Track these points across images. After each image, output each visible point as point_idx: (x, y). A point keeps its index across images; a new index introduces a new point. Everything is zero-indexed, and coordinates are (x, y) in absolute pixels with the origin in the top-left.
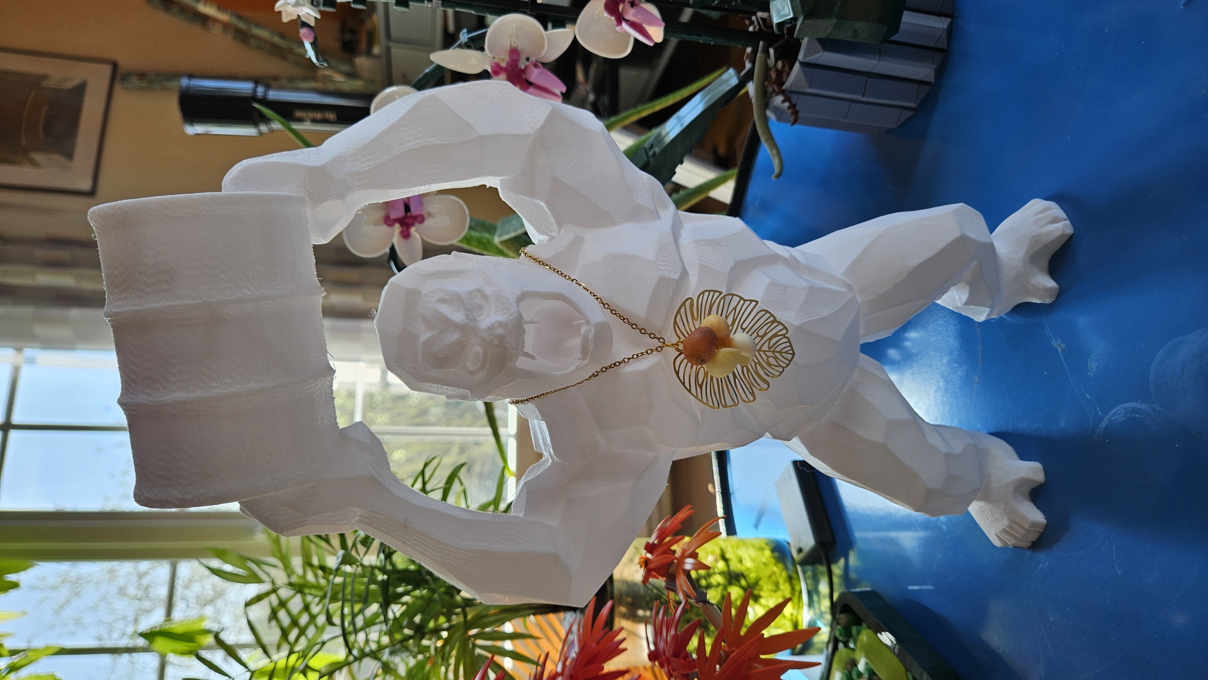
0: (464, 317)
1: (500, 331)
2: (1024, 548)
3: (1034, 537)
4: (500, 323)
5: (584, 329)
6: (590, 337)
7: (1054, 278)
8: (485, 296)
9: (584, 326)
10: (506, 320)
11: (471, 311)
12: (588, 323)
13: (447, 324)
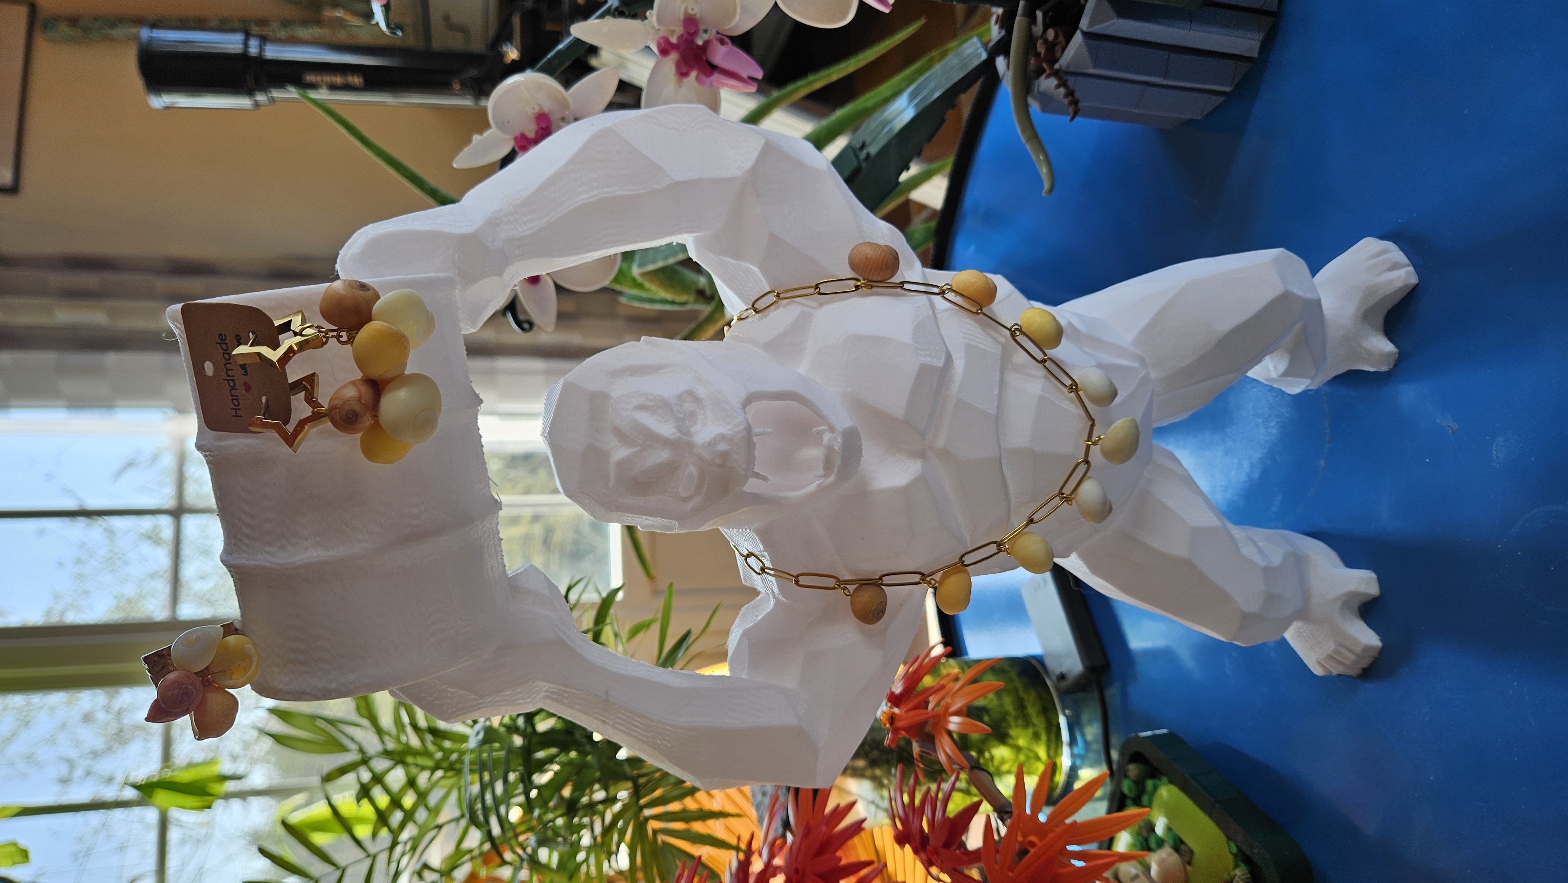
0: (674, 430)
1: (722, 447)
2: (1352, 677)
3: (1365, 663)
4: (723, 437)
5: (827, 437)
6: (836, 448)
7: (1391, 340)
8: (697, 400)
9: (827, 433)
10: (731, 432)
11: (685, 421)
12: (832, 429)
13: (651, 438)
